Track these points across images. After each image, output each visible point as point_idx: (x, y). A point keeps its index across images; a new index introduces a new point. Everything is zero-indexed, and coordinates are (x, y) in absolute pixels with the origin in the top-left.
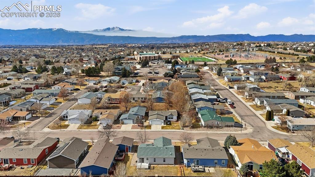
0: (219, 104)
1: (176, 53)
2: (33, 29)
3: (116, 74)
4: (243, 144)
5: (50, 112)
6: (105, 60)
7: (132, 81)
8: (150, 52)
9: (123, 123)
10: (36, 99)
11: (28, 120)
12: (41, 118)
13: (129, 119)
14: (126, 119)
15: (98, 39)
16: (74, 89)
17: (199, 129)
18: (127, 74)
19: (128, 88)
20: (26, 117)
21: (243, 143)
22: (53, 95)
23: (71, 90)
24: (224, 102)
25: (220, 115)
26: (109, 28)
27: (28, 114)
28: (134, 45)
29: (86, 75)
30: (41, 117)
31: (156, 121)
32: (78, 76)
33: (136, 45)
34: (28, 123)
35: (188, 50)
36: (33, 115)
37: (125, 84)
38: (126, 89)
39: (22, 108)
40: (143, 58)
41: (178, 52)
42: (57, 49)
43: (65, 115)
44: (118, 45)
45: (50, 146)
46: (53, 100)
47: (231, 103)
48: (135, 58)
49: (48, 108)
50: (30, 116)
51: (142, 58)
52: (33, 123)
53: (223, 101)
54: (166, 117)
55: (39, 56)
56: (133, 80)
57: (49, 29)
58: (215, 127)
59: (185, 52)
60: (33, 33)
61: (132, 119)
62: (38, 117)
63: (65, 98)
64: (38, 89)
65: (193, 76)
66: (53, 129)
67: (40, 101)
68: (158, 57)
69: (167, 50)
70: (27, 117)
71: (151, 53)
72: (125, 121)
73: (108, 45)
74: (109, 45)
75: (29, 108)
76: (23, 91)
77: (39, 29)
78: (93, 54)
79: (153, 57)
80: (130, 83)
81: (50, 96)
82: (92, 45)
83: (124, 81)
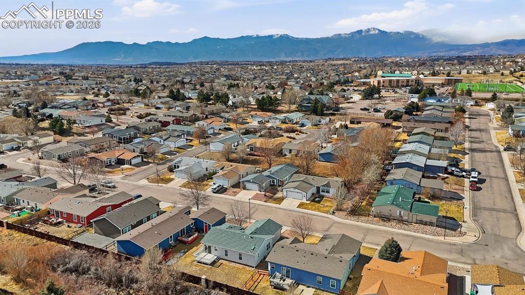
0: (447, 177)
1: (460, 73)
2: (247, 36)
3: (304, 109)
4: (406, 261)
5: (168, 158)
6: (319, 85)
7: (320, 122)
8: (406, 72)
9: (244, 188)
10: (161, 137)
11: (134, 165)
12: (150, 165)
13: (253, 182)
14: (249, 181)
15: (339, 50)
16: (225, 128)
17: (363, 218)
18: (319, 110)
19: (303, 133)
20: (132, 161)
21: (408, 259)
22: (189, 134)
23: (220, 129)
24: (463, 176)
25: (429, 199)
26: (362, 30)
27: (135, 157)
28: (398, 59)
29: (258, 108)
30: (152, 163)
31: (294, 192)
32: (246, 109)
33: (403, 58)
34: (130, 169)
35: (491, 69)
36: (144, 160)
37: (305, 126)
38: (298, 134)
39: (135, 148)
40: (384, 82)
41: (464, 72)
42: (265, 67)
43: (177, 165)
44: (369, 60)
45: (115, 204)
46: (182, 142)
47: (476, 180)
48: (370, 82)
49: (170, 153)
50: (139, 160)
51: (382, 81)
52: (137, 169)
53: (461, 174)
54: (318, 188)
55: (232, 77)
56: (322, 120)
57: (269, 36)
58: (396, 220)
59: (480, 72)
60: (248, 42)
61: (257, 183)
62: (148, 163)
63: (202, 141)
64: (180, 124)
65: (440, 120)
66: (151, 183)
67: (164, 140)
68: (415, 81)
69: (444, 69)
70: (134, 162)
71: (409, 73)
72: (248, 185)
73: (353, 60)
74: (355, 59)
75: (145, 149)
76: (158, 126)
77: (255, 36)
78: (309, 75)
79: (405, 82)
80: (316, 125)
81: (183, 136)
82: (327, 60)
83: (304, 121)
